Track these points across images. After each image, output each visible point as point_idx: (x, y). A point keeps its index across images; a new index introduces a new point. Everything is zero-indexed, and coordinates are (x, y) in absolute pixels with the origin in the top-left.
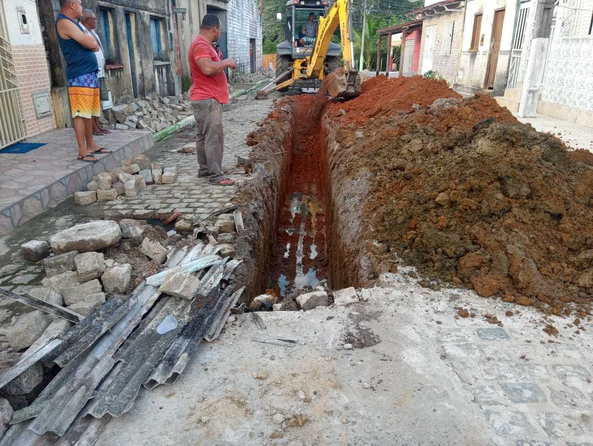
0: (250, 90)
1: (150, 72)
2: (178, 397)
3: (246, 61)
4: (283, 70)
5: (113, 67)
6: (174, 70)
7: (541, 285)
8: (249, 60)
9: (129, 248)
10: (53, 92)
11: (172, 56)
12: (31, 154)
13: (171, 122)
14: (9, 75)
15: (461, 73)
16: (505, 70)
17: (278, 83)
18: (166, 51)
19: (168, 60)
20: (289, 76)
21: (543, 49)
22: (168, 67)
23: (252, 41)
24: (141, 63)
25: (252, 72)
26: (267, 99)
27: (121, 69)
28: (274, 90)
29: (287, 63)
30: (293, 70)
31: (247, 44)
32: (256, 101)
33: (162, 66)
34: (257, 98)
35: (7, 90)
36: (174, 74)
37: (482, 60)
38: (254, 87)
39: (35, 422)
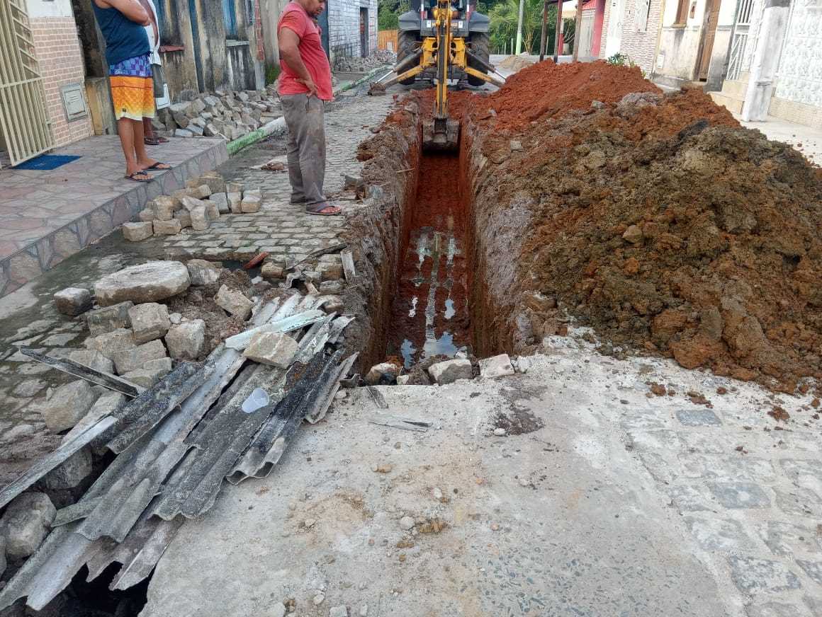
0: (360, 81)
1: (220, 55)
2: (274, 494)
3: (355, 41)
4: (408, 53)
5: (170, 49)
6: (253, 53)
7: (768, 354)
8: (359, 39)
9: (200, 298)
10: (87, 84)
11: (251, 33)
12: (61, 171)
13: (252, 127)
14: (26, 60)
15: (660, 58)
16: (725, 53)
17: (400, 72)
18: (243, 26)
19: (245, 39)
20: (416, 62)
21: (780, 23)
22: (245, 49)
23: (364, 11)
24: (208, 43)
25: (363, 56)
26: (384, 94)
27: (180, 52)
28: (395, 82)
29: (414, 43)
30: (422, 53)
31: (355, 15)
32: (368, 97)
33: (237, 48)
34: (370, 94)
35: (26, 81)
36: (254, 60)
37: (692, 38)
38: (366, 77)
39: (85, 524)
